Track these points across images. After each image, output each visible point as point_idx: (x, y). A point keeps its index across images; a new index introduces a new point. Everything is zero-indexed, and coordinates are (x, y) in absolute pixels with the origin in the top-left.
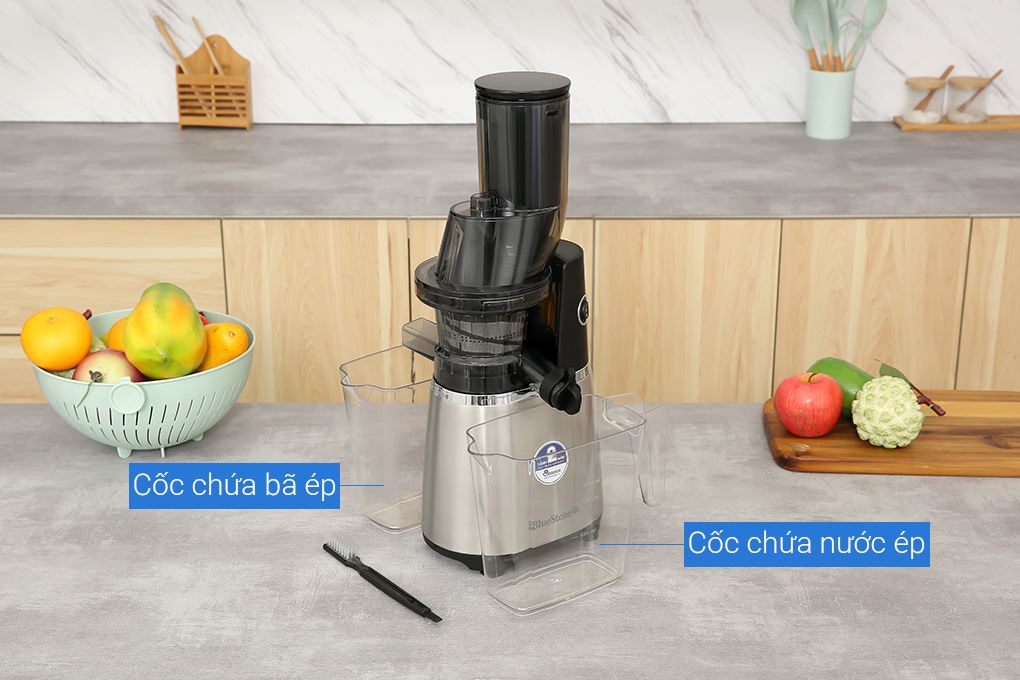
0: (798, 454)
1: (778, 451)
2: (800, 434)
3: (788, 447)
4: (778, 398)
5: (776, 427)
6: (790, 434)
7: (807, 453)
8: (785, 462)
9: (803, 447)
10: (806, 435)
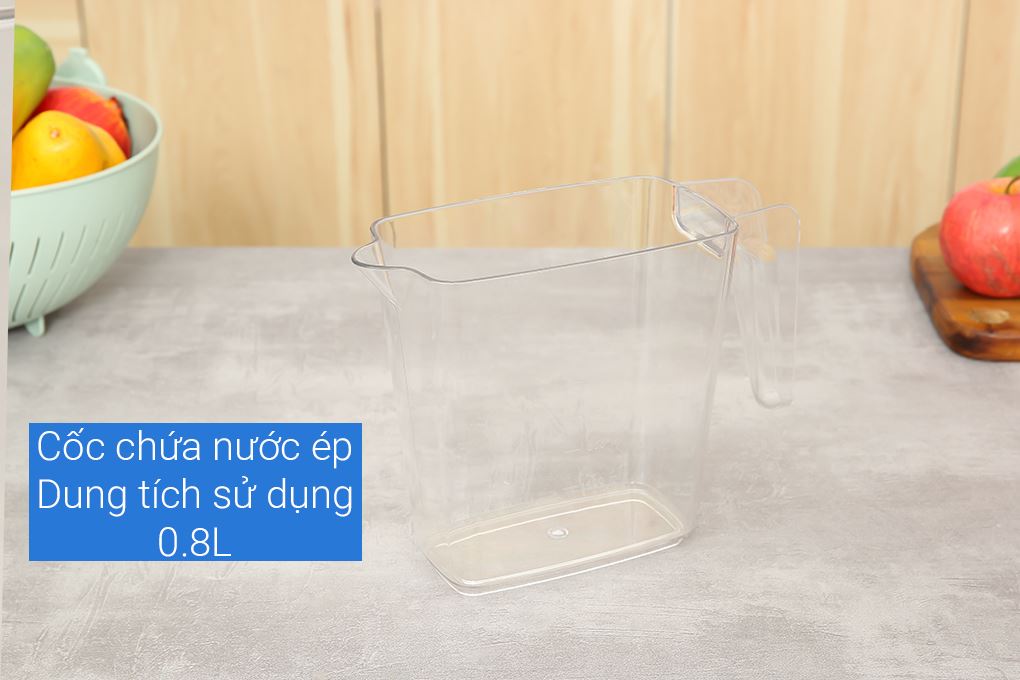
0: (990, 328)
1: (951, 324)
2: (990, 291)
3: (969, 316)
4: (950, 229)
5: (941, 282)
6: (969, 291)
7: (1006, 326)
8: (965, 344)
9: (998, 315)
10: (1002, 292)
